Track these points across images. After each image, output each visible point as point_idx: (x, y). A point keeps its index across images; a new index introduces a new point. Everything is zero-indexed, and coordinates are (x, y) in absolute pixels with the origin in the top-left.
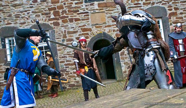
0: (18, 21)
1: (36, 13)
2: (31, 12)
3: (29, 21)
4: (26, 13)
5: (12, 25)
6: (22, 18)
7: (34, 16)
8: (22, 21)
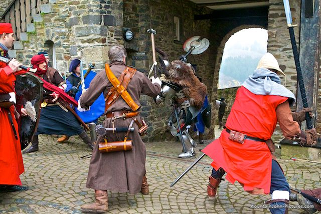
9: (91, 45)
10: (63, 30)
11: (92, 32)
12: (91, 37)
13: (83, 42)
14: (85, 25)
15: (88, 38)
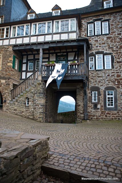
0: (99, 84)
1: (108, 81)
2: (106, 80)
3: (105, 84)
4: (104, 80)
5: (97, 86)
6: (102, 82)
7: (108, 82)
8: (101, 84)
9: (40, 99)
10: (32, 95)
12: (40, 97)
13: (38, 98)
14: (39, 94)
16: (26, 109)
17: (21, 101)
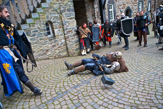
9: (72, 20)
10: (56, 15)
11: (72, 15)
14: (69, 12)
15: (71, 17)
16: (53, 44)
17: (37, 31)
